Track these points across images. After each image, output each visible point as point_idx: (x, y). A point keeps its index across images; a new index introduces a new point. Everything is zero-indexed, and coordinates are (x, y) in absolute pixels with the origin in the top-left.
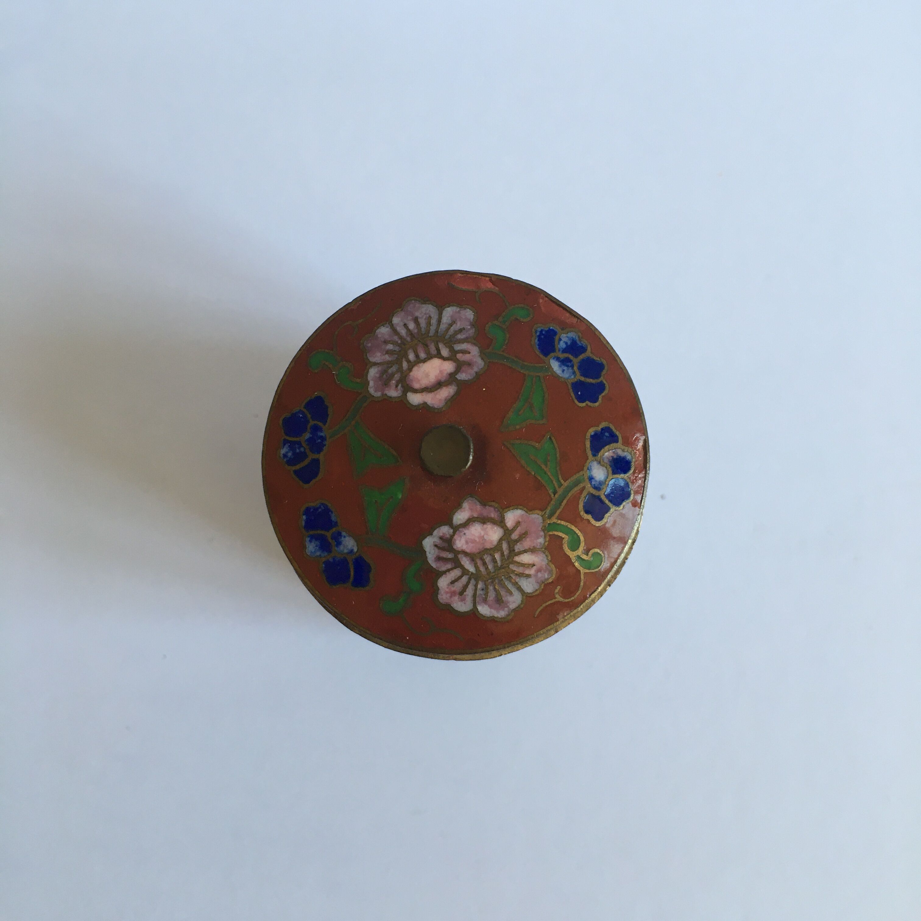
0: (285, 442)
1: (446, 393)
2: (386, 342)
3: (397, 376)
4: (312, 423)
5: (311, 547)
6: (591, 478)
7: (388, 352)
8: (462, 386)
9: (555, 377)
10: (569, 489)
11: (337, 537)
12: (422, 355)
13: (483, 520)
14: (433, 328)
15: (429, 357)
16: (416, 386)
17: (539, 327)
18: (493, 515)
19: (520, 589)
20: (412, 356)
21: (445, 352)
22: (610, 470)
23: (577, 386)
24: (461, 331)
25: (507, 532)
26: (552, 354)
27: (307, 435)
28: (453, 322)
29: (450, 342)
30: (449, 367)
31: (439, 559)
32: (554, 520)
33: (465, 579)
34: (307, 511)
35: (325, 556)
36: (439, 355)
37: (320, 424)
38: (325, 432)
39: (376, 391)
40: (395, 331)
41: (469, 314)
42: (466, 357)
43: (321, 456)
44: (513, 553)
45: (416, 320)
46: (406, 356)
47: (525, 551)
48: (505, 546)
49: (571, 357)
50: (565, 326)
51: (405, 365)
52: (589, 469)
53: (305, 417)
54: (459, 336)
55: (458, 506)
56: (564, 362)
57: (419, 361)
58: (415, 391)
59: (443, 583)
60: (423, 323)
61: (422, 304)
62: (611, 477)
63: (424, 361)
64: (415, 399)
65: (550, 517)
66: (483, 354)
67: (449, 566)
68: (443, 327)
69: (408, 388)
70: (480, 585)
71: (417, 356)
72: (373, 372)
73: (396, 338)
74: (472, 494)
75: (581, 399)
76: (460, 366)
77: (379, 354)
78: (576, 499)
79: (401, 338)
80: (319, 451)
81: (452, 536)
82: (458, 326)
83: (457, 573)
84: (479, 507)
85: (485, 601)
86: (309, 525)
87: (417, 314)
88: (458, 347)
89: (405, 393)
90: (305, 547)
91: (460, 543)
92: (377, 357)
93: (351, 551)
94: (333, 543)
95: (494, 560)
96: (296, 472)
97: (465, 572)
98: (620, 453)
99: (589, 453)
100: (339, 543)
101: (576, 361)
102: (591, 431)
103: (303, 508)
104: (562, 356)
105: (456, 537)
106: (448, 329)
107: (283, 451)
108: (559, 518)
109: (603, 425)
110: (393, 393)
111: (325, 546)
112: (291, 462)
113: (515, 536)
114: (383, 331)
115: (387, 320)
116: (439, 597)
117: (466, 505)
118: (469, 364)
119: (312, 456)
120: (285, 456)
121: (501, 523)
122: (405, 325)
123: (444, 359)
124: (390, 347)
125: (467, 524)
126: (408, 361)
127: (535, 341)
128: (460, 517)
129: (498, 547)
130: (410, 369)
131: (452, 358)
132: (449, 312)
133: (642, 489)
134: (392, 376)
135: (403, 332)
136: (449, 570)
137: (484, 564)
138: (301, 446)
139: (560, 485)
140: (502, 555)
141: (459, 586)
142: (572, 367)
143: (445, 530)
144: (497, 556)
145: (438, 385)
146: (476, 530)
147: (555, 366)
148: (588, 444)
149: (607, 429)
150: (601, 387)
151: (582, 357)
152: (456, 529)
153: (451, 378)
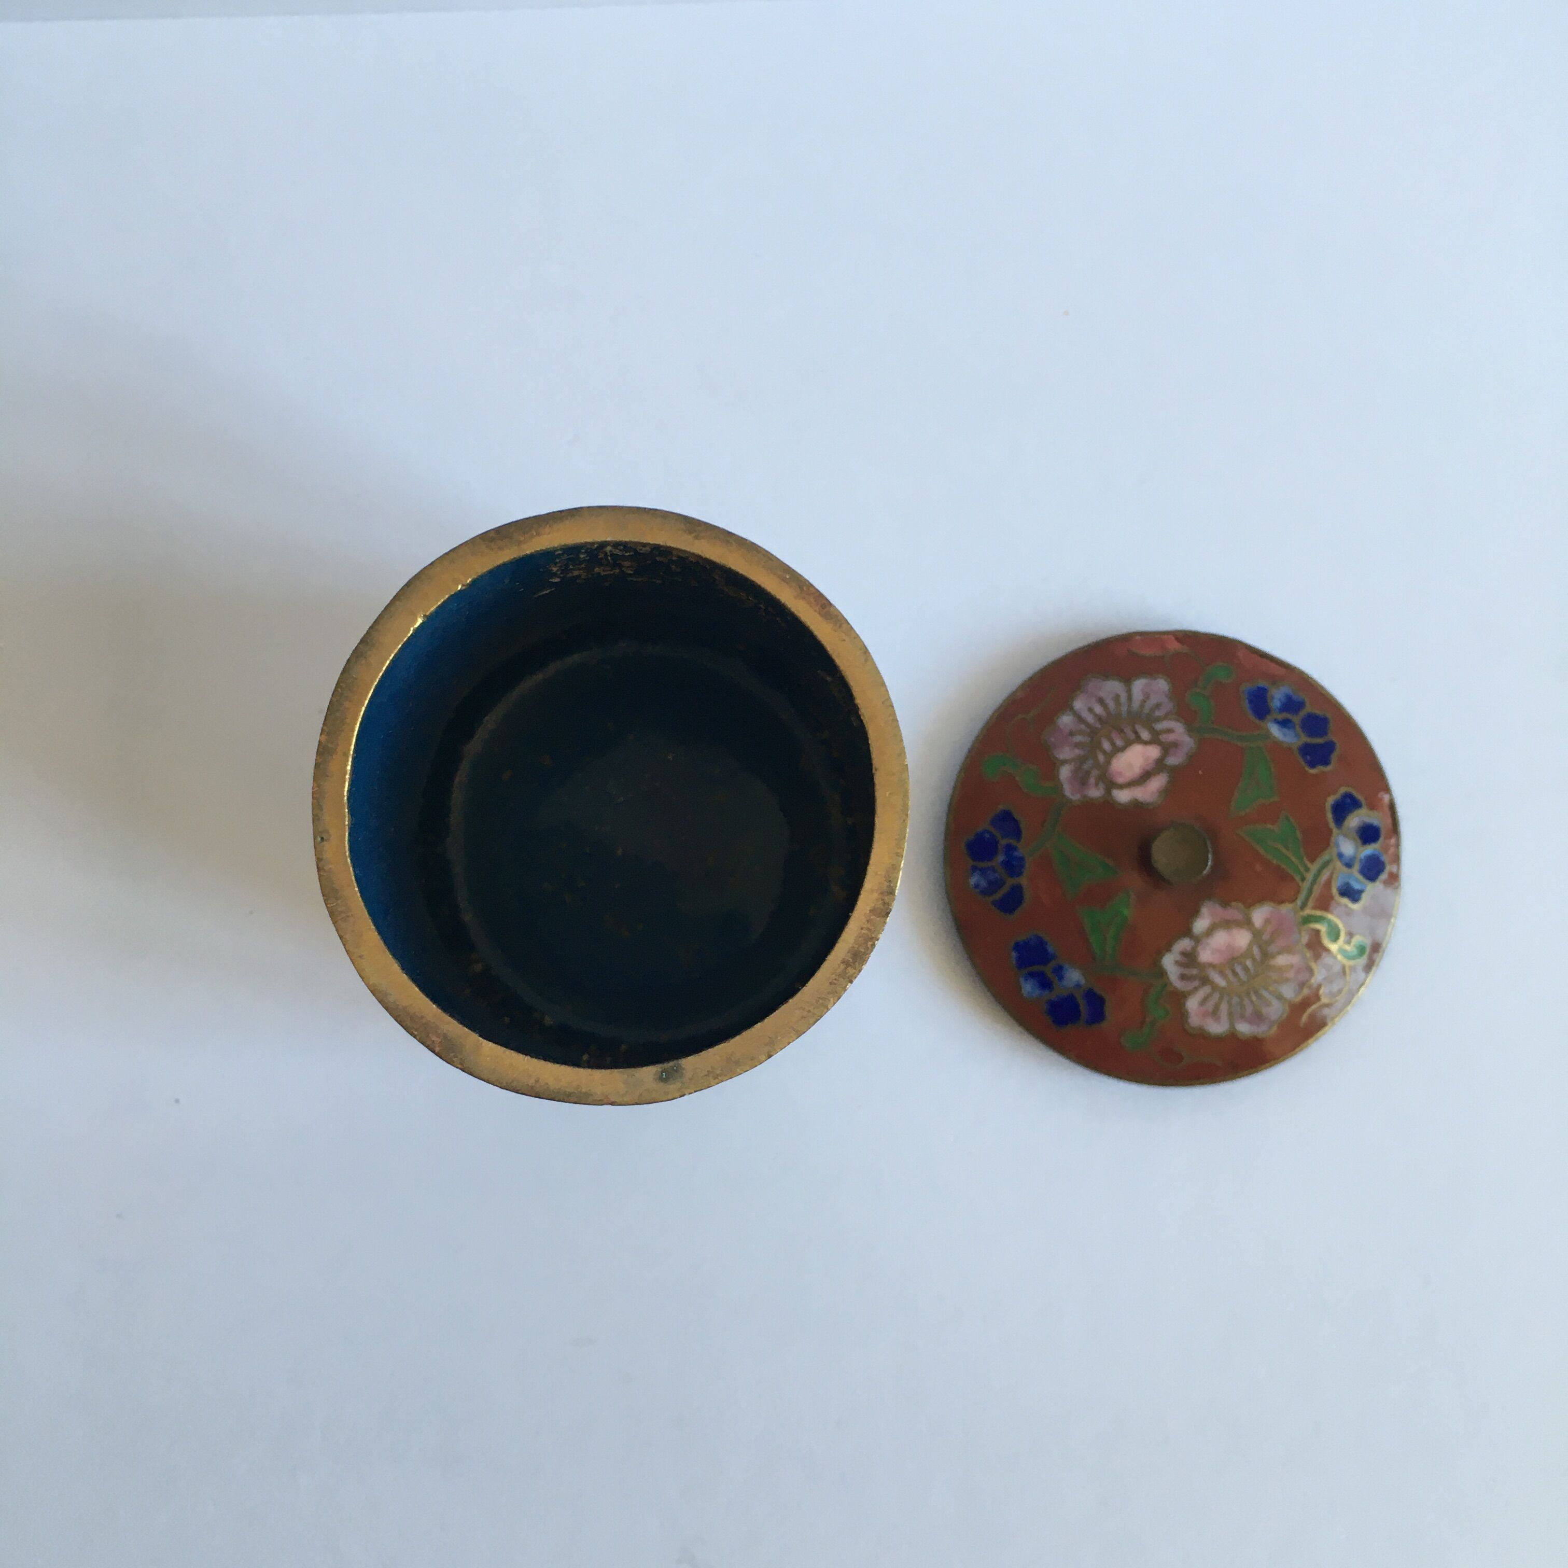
0: (974, 869)
1: (1157, 783)
2: (1072, 734)
3: (1095, 773)
4: (1003, 842)
5: (1028, 988)
6: (1340, 856)
7: (1077, 745)
8: (1175, 773)
9: (1277, 744)
10: (1320, 872)
11: (1059, 970)
12: (1119, 743)
13: (1227, 924)
14: (1124, 709)
15: (1128, 744)
16: (1120, 780)
17: (1246, 687)
18: (1238, 916)
19: (1280, 997)
20: (1106, 746)
21: (1145, 735)
22: (1359, 841)
23: (1306, 750)
24: (1158, 706)
25: (1257, 934)
26: (1269, 717)
27: (1001, 858)
28: (1147, 697)
29: (1149, 721)
30: (1154, 752)
31: (1183, 977)
32: (1308, 911)
33: (1216, 996)
34: (1017, 947)
35: (1047, 995)
36: (1138, 740)
37: (1013, 842)
38: (1023, 849)
39: (1073, 794)
40: (1080, 719)
41: (1162, 685)
42: (1171, 737)
43: (1024, 881)
44: (1266, 955)
45: (1101, 701)
46: (1099, 746)
47: (1279, 953)
48: (1256, 951)
49: (1289, 716)
50: (1275, 681)
51: (1101, 758)
52: (1337, 845)
53: (992, 835)
54: (1158, 713)
55: (1195, 913)
56: (1284, 723)
57: (1117, 750)
58: (1121, 787)
59: (1192, 1004)
60: (1111, 705)
61: (1104, 680)
62: (1361, 848)
63: (1123, 749)
64: (1123, 796)
65: (1303, 907)
66: (1190, 730)
67: (1196, 983)
68: (1136, 705)
69: (1111, 785)
70: (1235, 1000)
71: (1113, 744)
72: (1065, 772)
73: (1083, 727)
74: (1209, 896)
75: (1312, 765)
76: (1167, 749)
77: (1067, 749)
78: (1328, 884)
79: (1088, 725)
80: (1019, 874)
81: (1194, 949)
82: (1153, 700)
83: (1206, 990)
84: (1219, 909)
85: (1242, 1017)
86: (1023, 962)
87: (1102, 694)
88: (1159, 726)
89: (1108, 791)
90: (1020, 988)
91: (1205, 956)
92: (1065, 753)
93: (1078, 986)
94: (1054, 979)
95: (1246, 969)
96: (994, 903)
97: (1215, 987)
98: (1368, 820)
99: (1332, 825)
100: (1061, 978)
101: (1297, 719)
102: (1331, 800)
103: (1012, 944)
104: (1280, 717)
105: (1199, 948)
106: (1142, 706)
107: (973, 880)
108: (1315, 908)
109: (1343, 790)
110: (1095, 792)
111: (1045, 984)
112: (985, 892)
113: (1266, 937)
114: (1066, 720)
115: (1065, 705)
116: (1190, 1020)
117: (1205, 910)
118: (1175, 745)
119: (1011, 882)
120: (977, 886)
121: (1247, 923)
122: (1091, 710)
123: (1146, 743)
124: (1078, 738)
125: (1210, 932)
126: (1105, 753)
127: (1246, 705)
128: (1200, 925)
129: (1248, 953)
130: (1108, 762)
131: (1154, 740)
132: (1139, 685)
133: (1397, 859)
134: (1088, 773)
135: (1090, 718)
136: (1196, 989)
137: (1235, 974)
138: (994, 871)
139: (1307, 870)
140: (1254, 960)
141: (1210, 1005)
142: (1294, 727)
143: (1184, 944)
144: (1249, 963)
145: (1145, 777)
146: (1220, 939)
147: (1275, 731)
148: (1330, 816)
149: (1348, 796)
150: (1329, 747)
151: (1303, 713)
152: (1197, 940)
153: (1159, 766)
